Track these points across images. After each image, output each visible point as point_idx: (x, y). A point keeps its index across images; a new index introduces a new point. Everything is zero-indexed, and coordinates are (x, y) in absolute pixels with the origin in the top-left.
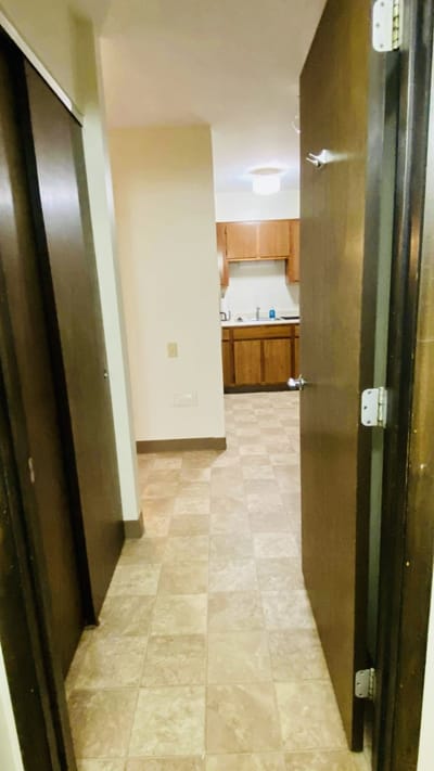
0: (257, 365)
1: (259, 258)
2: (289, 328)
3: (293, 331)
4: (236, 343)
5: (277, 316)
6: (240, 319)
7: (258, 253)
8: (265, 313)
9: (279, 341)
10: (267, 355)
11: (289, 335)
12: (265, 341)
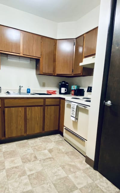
0: (22, 123)
1: (21, 55)
2: (42, 100)
3: (45, 102)
4: (6, 109)
5: (31, 92)
6: (8, 92)
7: (21, 51)
8: (24, 90)
9: (36, 108)
10: (28, 117)
11: (42, 104)
12: (27, 108)
